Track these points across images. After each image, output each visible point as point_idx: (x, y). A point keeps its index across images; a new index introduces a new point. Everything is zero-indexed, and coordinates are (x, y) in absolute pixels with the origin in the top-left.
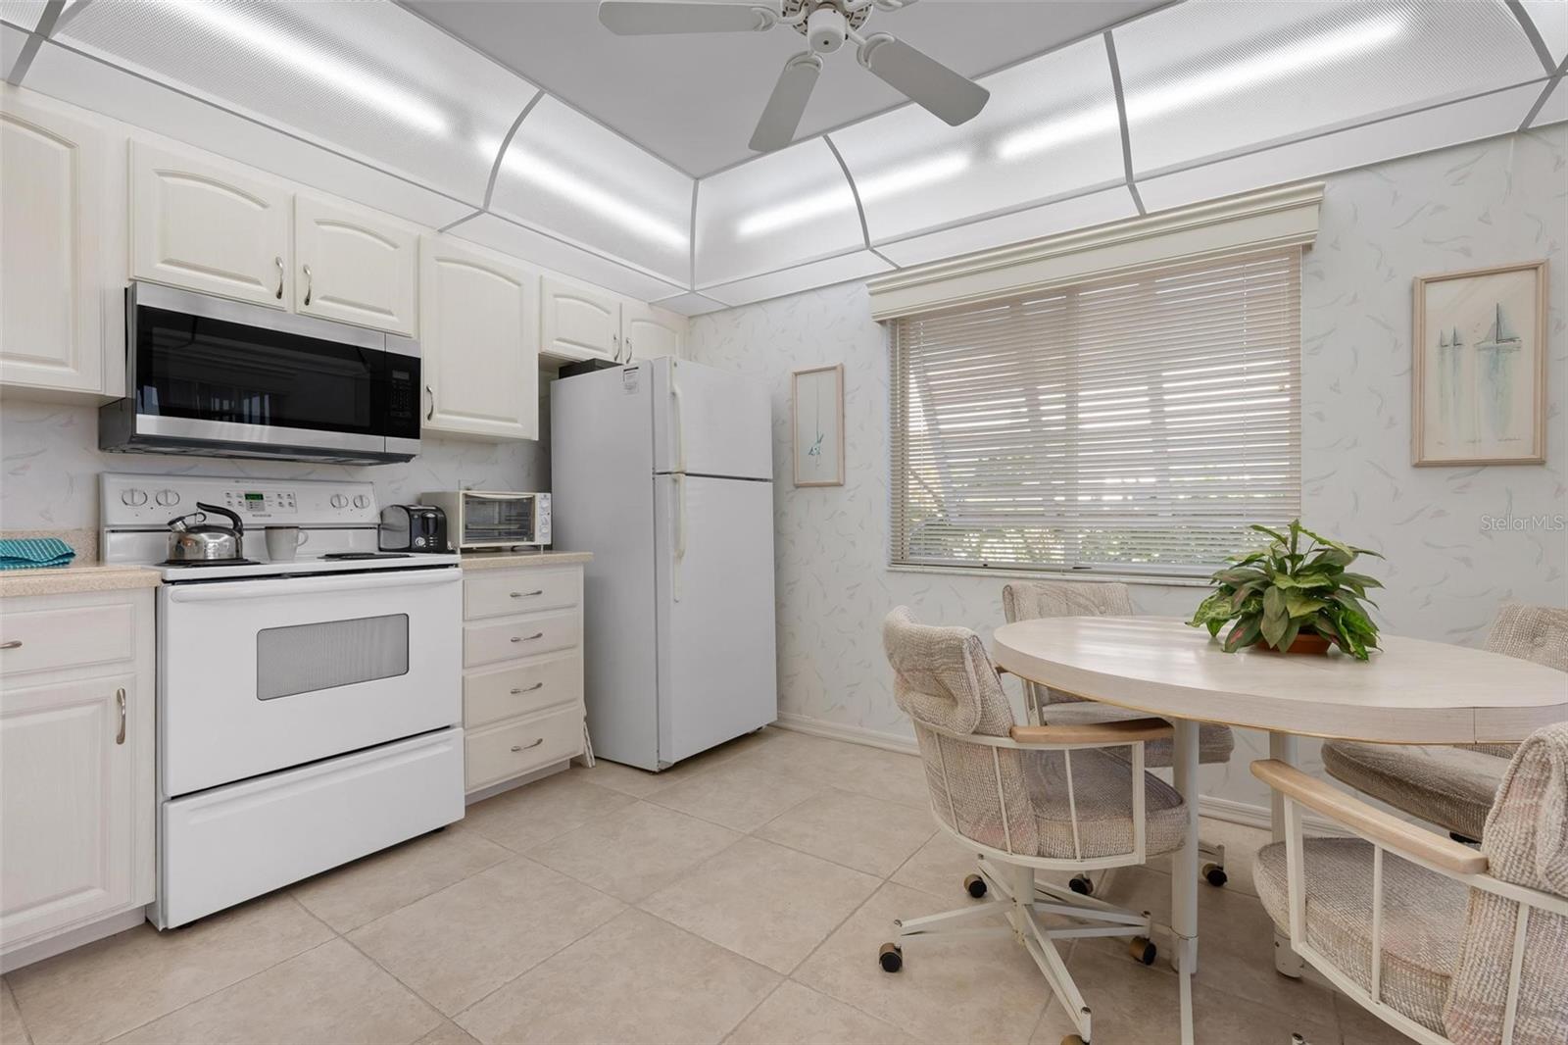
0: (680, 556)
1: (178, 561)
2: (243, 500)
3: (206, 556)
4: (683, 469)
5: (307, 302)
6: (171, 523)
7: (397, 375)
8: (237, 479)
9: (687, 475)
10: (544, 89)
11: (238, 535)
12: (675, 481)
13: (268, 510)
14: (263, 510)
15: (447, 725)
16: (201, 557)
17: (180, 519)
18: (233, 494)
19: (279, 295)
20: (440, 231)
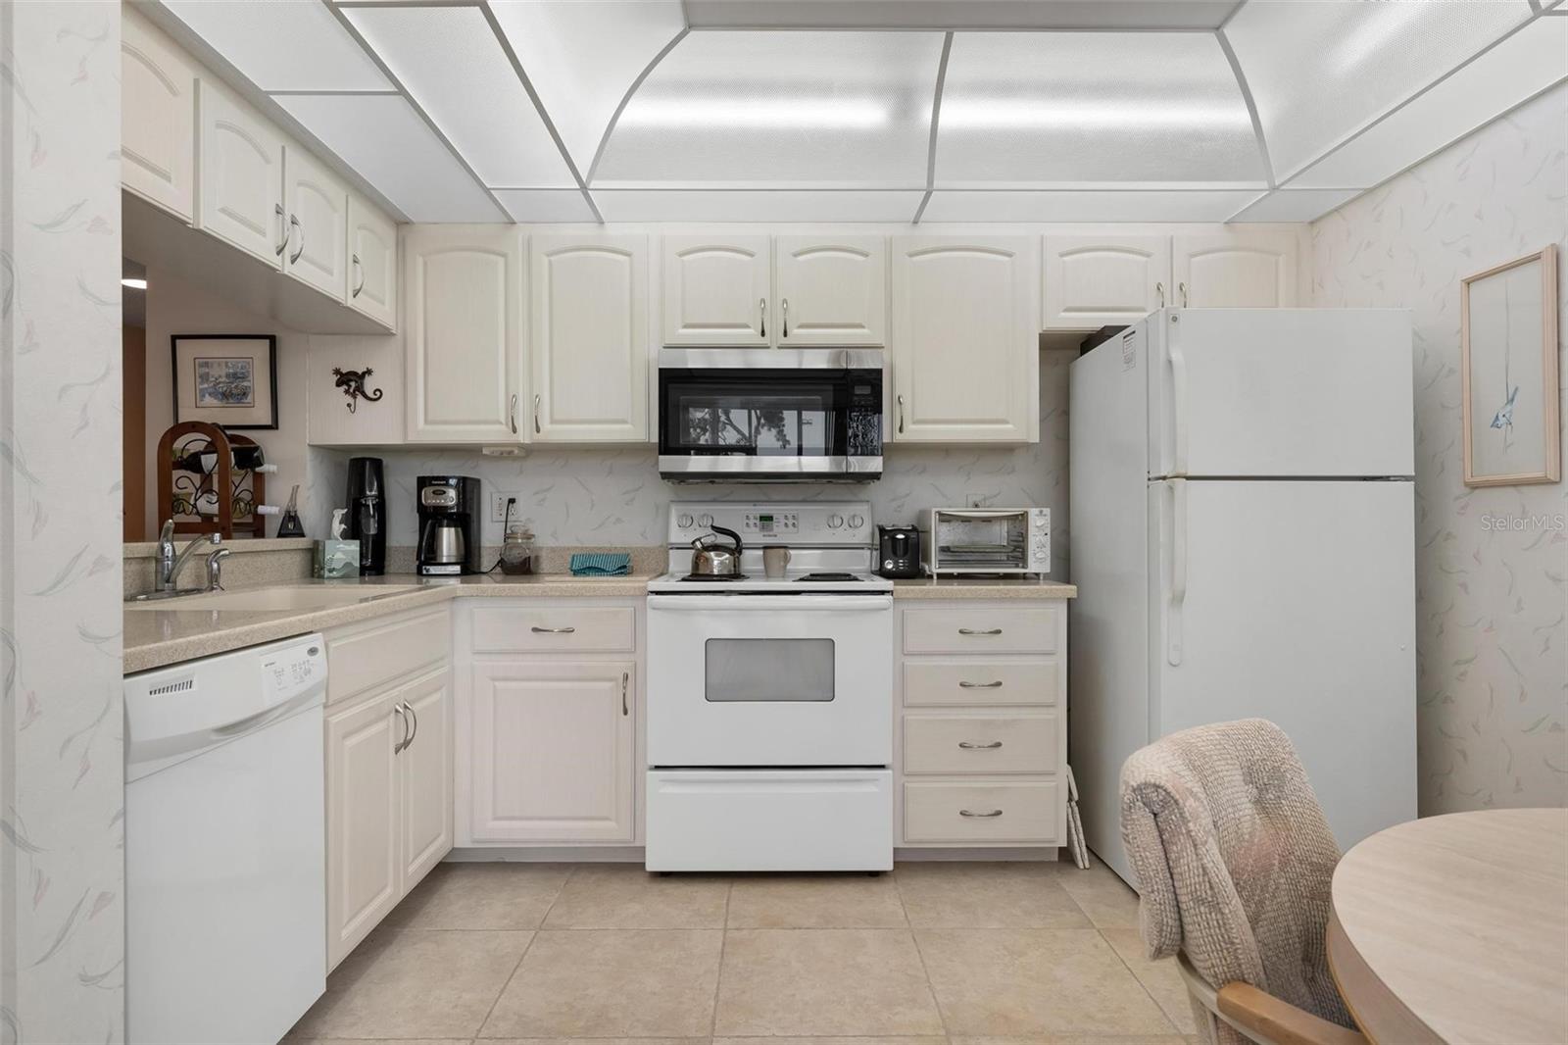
0: (1178, 599)
1: (696, 576)
2: (758, 522)
3: (712, 571)
4: (1182, 471)
5: (785, 334)
6: (693, 542)
7: (858, 390)
8: (755, 502)
9: (1189, 478)
10: (950, 29)
11: (737, 555)
12: (1171, 488)
13: (776, 530)
14: (772, 530)
15: (883, 764)
16: (708, 572)
17: (699, 539)
18: (751, 517)
19: (763, 334)
20: (915, 222)
